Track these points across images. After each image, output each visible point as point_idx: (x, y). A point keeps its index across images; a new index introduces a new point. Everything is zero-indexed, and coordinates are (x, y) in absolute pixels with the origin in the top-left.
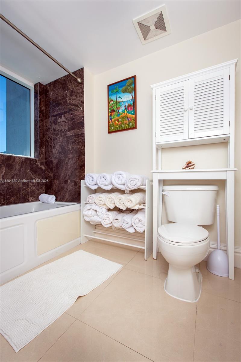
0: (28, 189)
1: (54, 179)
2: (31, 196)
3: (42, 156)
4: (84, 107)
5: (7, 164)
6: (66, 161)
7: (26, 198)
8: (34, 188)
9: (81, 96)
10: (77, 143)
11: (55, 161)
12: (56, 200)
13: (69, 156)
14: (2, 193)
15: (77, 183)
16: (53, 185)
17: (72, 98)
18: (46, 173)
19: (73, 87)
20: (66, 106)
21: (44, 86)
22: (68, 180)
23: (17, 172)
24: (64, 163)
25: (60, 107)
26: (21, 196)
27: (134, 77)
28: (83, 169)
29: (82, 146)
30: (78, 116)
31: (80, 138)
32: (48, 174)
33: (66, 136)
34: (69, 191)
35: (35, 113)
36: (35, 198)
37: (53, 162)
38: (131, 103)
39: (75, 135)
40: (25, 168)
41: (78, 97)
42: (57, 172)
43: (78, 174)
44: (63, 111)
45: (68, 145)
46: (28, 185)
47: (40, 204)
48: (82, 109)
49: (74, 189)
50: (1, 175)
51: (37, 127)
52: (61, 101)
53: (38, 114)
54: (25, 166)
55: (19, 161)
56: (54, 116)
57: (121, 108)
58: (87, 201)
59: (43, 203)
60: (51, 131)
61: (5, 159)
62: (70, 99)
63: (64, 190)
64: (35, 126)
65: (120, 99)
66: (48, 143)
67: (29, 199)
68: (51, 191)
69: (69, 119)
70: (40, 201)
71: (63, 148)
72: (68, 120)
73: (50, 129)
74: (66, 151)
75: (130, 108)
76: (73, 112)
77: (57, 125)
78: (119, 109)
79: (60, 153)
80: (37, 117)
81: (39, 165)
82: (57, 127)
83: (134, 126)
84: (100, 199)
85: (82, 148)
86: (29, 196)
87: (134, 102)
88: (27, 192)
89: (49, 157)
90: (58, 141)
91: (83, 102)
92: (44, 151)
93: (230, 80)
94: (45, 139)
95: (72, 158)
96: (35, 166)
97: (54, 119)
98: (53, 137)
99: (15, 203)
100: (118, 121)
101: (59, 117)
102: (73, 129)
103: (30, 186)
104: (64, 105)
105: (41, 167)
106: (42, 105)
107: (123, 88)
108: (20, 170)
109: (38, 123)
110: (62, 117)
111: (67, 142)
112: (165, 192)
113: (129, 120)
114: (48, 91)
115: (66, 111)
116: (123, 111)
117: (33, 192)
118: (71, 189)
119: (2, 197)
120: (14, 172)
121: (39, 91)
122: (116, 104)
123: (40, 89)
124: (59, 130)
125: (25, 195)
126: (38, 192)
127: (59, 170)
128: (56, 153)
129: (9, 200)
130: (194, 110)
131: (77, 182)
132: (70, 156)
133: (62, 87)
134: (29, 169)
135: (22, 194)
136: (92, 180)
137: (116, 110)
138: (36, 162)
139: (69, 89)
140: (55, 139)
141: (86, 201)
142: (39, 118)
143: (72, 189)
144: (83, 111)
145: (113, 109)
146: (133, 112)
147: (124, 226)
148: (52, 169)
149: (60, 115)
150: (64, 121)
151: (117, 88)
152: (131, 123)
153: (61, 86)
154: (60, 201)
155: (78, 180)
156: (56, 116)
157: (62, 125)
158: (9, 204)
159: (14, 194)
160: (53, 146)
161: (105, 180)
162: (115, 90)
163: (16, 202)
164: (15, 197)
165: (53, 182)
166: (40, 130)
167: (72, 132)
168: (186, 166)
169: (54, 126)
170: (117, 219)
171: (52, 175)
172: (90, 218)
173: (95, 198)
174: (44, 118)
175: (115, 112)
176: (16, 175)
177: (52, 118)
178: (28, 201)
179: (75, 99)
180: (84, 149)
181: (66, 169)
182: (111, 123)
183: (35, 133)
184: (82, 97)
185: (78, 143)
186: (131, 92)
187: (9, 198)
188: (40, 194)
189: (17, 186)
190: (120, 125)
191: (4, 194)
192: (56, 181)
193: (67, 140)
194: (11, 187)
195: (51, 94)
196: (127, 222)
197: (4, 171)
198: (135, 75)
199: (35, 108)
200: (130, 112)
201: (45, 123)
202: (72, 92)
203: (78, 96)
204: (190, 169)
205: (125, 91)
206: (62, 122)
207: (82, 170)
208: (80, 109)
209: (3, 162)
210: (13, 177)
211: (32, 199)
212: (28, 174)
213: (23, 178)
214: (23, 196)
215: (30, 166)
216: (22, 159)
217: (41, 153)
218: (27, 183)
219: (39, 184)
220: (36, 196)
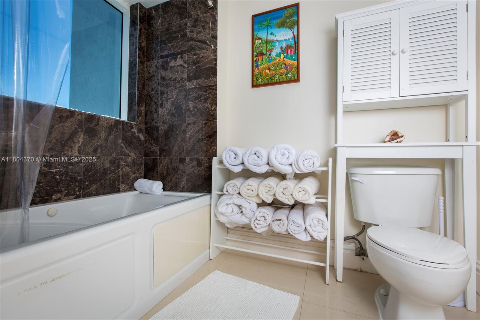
0: (119, 172)
1: (160, 156)
2: (123, 183)
3: (140, 118)
4: (217, 45)
5: (86, 128)
6: (183, 128)
7: (115, 186)
8: (127, 169)
9: (212, 28)
10: (204, 99)
11: (163, 128)
12: (164, 189)
13: (189, 119)
14: (76, 178)
15: (203, 162)
16: (158, 164)
17: (196, 30)
18: (146, 146)
19: (199, 13)
20: (186, 42)
21: (146, 10)
22: (186, 158)
23: (103, 142)
24: (180, 130)
25: (174, 43)
26: (108, 182)
27: (297, 5)
28: (214, 141)
29: (212, 104)
30: (206, 59)
31: (208, 92)
32: (150, 148)
33: (184, 88)
34: (187, 174)
35: (130, 51)
36: (128, 185)
37: (160, 128)
38: (292, 43)
39: (200, 88)
40: (115, 136)
41: (206, 29)
42: (166, 145)
43: (205, 148)
44: (180, 50)
45: (187, 102)
46: (118, 165)
47: (136, 195)
48: (213, 48)
49: (196, 172)
50: (77, 146)
51: (134, 72)
52: (177, 34)
53: (136, 52)
54: (114, 133)
55: (105, 125)
56: (162, 57)
57: (274, 51)
58: (225, 190)
59: (142, 195)
60: (158, 79)
61: (83, 119)
62: (192, 32)
63: (179, 172)
64: (129, 70)
65: (272, 36)
66: (151, 99)
67: (119, 187)
68: (155, 175)
69: (190, 61)
70: (135, 190)
71: (177, 106)
72: (188, 64)
73: (156, 78)
74: (183, 112)
75: (289, 50)
76: (197, 52)
77: (169, 71)
78: (271, 52)
79: (172, 114)
80: (135, 56)
81: (136, 132)
82: (168, 74)
83: (296, 78)
84: (249, 187)
85: (212, 107)
86: (119, 182)
87: (296, 42)
88: (116, 176)
89: (153, 120)
90: (170, 96)
91: (215, 37)
92: (143, 112)
93: (467, 11)
94: (145, 92)
95: (193, 123)
96: (130, 133)
97: (163, 62)
98: (160, 89)
99: (97, 194)
100: (269, 69)
101: (173, 59)
102: (196, 77)
103: (122, 165)
104: (181, 41)
105: (139, 136)
106: (143, 40)
107: (278, 21)
108: (106, 140)
109: (136, 66)
110: (178, 59)
111: (185, 98)
112: (357, 177)
113: (287, 68)
114: (152, 18)
115: (185, 51)
116: (278, 55)
117: (126, 176)
118: (191, 171)
119: (77, 184)
120: (98, 142)
121: (140, 16)
122: (267, 44)
123: (141, 13)
124: (172, 79)
125: (114, 181)
126: (133, 176)
127: (169, 141)
128: (164, 115)
129: (89, 188)
130: (408, 53)
131: (202, 160)
132: (191, 120)
133: (179, 12)
134: (121, 138)
135: (110, 178)
136: (235, 158)
137: (266, 54)
138: (132, 127)
139: (190, 16)
140: (164, 93)
141: (223, 191)
142: (137, 59)
143: (193, 171)
144: (215, 51)
145: (262, 51)
146: (294, 57)
147: (293, 231)
148: (157, 140)
149: (174, 56)
150: (181, 65)
151: (269, 21)
152: (290, 73)
153: (177, 11)
154: (171, 190)
155: (203, 158)
156: (167, 56)
157: (177, 72)
158: (87, 196)
159: (96, 180)
160: (159, 104)
161: (258, 157)
162: (266, 23)
163: (100, 193)
164: (99, 184)
165: (159, 161)
166: (139, 77)
167: (195, 82)
168: (390, 138)
169: (163, 73)
170: (280, 220)
171: (156, 149)
172: (230, 218)
173: (239, 187)
174: (145, 59)
175: (264, 57)
176: (101, 146)
177: (160, 60)
178: (118, 191)
179: (200, 32)
180: (215, 110)
181: (183, 140)
182: (257, 72)
183: (129, 82)
184: (215, 29)
185: (206, 100)
186: (291, 28)
187: (87, 185)
188: (136, 179)
189: (102, 166)
190: (273, 76)
191: (80, 179)
192: (165, 158)
193: (186, 95)
194: (92, 167)
195: (158, 24)
196: (299, 224)
197: (81, 140)
198: (298, 2)
199: (130, 43)
200: (289, 56)
201: (147, 67)
202: (196, 20)
203: (207, 26)
204: (397, 142)
205: (282, 25)
206: (178, 66)
207: (211, 142)
208: (209, 47)
209: (80, 124)
210: (95, 151)
211: (125, 187)
212: (118, 147)
213: (111, 153)
214: (110, 182)
215: (122, 133)
216: (111, 121)
217: (139, 113)
218: (117, 161)
219: (136, 163)
220: (129, 183)
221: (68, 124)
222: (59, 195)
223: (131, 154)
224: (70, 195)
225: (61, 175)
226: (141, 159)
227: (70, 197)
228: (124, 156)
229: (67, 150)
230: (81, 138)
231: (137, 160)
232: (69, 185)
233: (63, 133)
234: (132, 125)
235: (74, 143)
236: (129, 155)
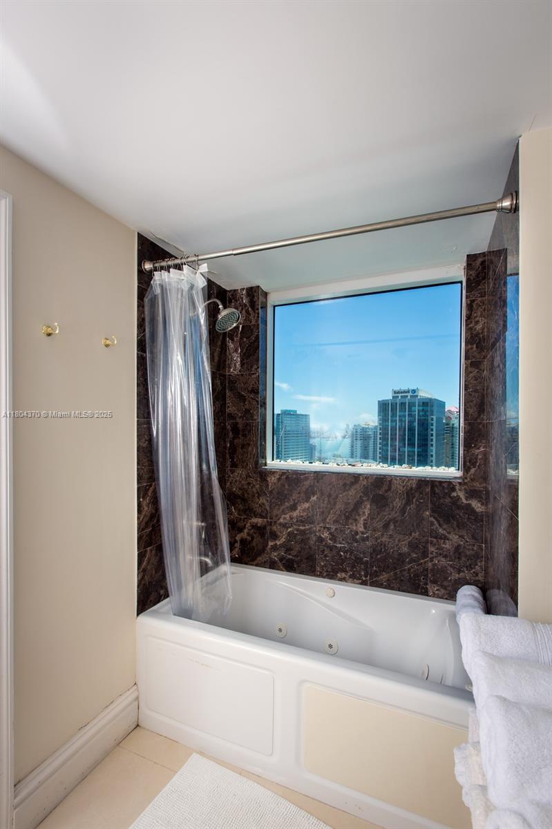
0: (425, 562)
2: (434, 582)
3: (473, 470)
5: (374, 495)
7: (419, 585)
8: (443, 562)
14: (362, 559)
23: (398, 514)
26: (406, 574)
36: (445, 588)
40: (418, 506)
46: (424, 552)
50: (362, 519)
54: (417, 500)
55: (401, 489)
61: (369, 484)
67: (427, 588)
81: (463, 497)
86: (427, 580)
88: (421, 569)
92: (480, 457)
96: (448, 500)
99: (389, 587)
103: (432, 553)
105: (469, 505)
106: (477, 319)
108: (403, 511)
117: (440, 573)
119: (363, 566)
120: (389, 514)
123: (471, 272)
125: (417, 576)
126: (457, 575)
129: (377, 576)
134: (430, 508)
135: (409, 569)
138: (453, 489)
142: (464, 362)
158: (376, 586)
159: (388, 567)
163: (393, 587)
164: (392, 573)
176: (395, 521)
178: (424, 593)
187: (376, 571)
189: (396, 549)
191: (367, 561)
194: (382, 548)
197: (367, 512)
201: (486, 368)
209: (366, 491)
210: (386, 526)
211: (437, 590)
212: (425, 523)
213: (411, 532)
214: (410, 576)
215: (431, 500)
216: (411, 482)
217: (470, 462)
218: (422, 546)
219: (463, 554)
220: (449, 586)
221: (352, 492)
222: (343, 575)
223: (450, 536)
224: (355, 578)
225: (345, 552)
226: (475, 549)
227: (355, 580)
228: (436, 538)
229: (351, 524)
230: (367, 509)
231: (464, 547)
232: (353, 566)
233: (347, 504)
234: (452, 486)
235: (359, 515)
236: (445, 538)
